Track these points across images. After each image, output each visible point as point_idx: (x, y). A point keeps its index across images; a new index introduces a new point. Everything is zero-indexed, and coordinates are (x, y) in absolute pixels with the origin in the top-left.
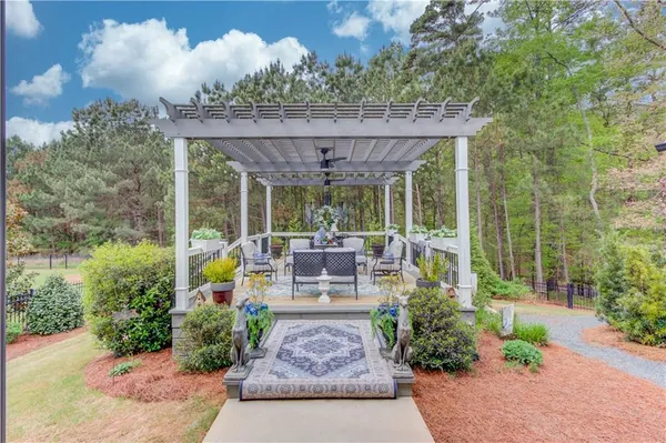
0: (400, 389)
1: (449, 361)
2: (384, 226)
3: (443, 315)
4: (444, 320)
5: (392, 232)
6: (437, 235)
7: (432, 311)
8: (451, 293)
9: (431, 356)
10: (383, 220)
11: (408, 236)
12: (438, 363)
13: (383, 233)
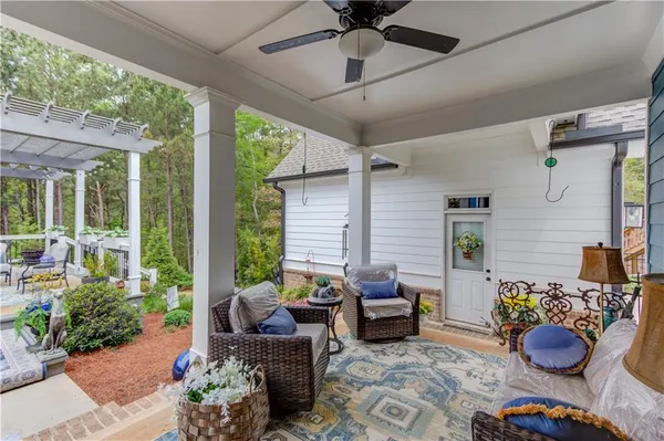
0: (49, 370)
1: (110, 337)
2: (43, 228)
3: (106, 301)
4: (107, 305)
5: (55, 235)
6: (109, 235)
7: (95, 300)
8: (121, 285)
9: (91, 339)
10: (43, 221)
11: (77, 238)
12: (97, 342)
13: (42, 236)
